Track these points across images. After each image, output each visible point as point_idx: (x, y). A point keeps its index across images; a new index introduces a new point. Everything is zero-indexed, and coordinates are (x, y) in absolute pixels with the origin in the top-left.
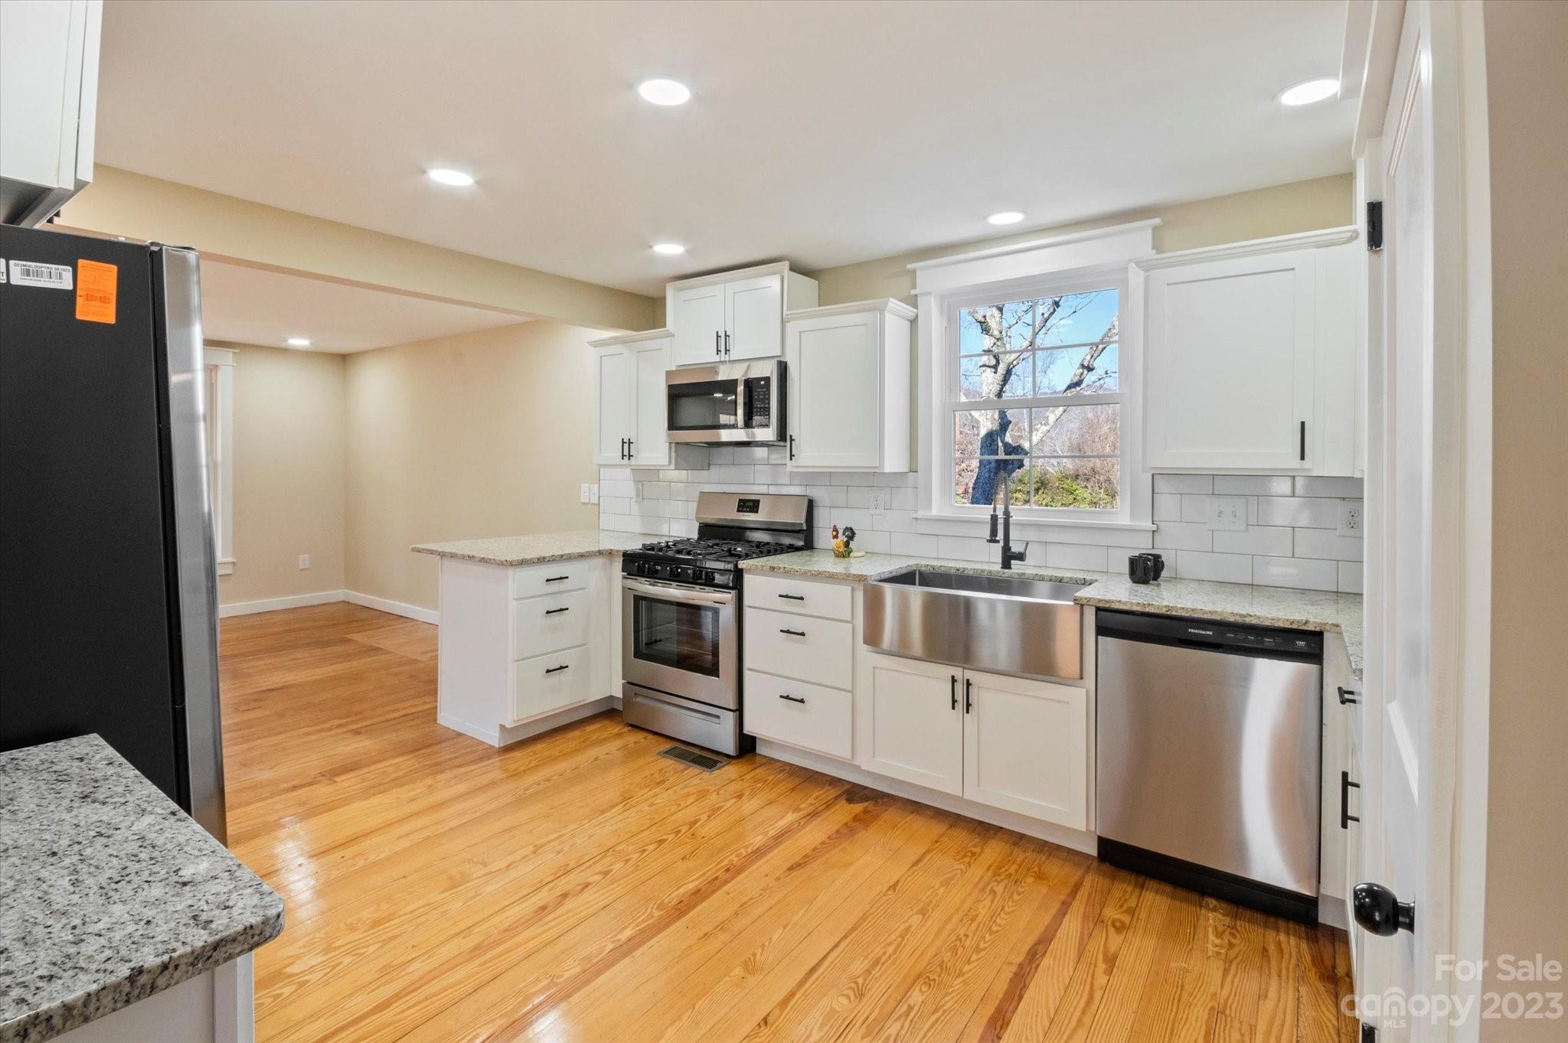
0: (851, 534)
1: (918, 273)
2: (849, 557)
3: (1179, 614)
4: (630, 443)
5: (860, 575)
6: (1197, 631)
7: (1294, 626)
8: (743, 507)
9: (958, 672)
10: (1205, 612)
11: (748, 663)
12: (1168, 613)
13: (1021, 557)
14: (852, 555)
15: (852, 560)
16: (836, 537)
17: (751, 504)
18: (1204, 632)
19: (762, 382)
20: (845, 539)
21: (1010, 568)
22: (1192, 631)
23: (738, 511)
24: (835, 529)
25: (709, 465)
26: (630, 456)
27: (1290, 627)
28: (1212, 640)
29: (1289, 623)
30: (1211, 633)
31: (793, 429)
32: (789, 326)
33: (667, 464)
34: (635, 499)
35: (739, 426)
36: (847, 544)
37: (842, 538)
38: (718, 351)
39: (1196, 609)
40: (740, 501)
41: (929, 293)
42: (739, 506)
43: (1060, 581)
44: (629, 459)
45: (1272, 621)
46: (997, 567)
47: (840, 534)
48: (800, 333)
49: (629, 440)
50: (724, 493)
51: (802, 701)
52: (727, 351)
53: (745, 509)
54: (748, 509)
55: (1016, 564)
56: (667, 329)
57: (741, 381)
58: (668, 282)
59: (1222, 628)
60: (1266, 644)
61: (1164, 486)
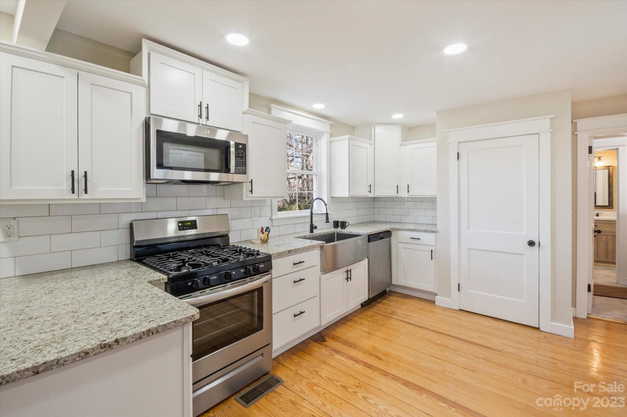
0: (268, 229)
1: (272, 109)
2: (267, 241)
8: (182, 226)
13: (316, 227)
16: (263, 233)
17: (189, 224)
19: (240, 146)
20: (267, 233)
23: (180, 229)
32: (246, 116)
33: (141, 197)
35: (231, 171)
40: (179, 222)
42: (179, 226)
47: (265, 231)
48: (252, 123)
52: (207, 118)
53: (185, 228)
54: (188, 228)
55: (314, 230)
56: (143, 79)
57: (232, 143)
58: (145, 38)
59: (384, 233)
60: (388, 235)
61: (332, 201)
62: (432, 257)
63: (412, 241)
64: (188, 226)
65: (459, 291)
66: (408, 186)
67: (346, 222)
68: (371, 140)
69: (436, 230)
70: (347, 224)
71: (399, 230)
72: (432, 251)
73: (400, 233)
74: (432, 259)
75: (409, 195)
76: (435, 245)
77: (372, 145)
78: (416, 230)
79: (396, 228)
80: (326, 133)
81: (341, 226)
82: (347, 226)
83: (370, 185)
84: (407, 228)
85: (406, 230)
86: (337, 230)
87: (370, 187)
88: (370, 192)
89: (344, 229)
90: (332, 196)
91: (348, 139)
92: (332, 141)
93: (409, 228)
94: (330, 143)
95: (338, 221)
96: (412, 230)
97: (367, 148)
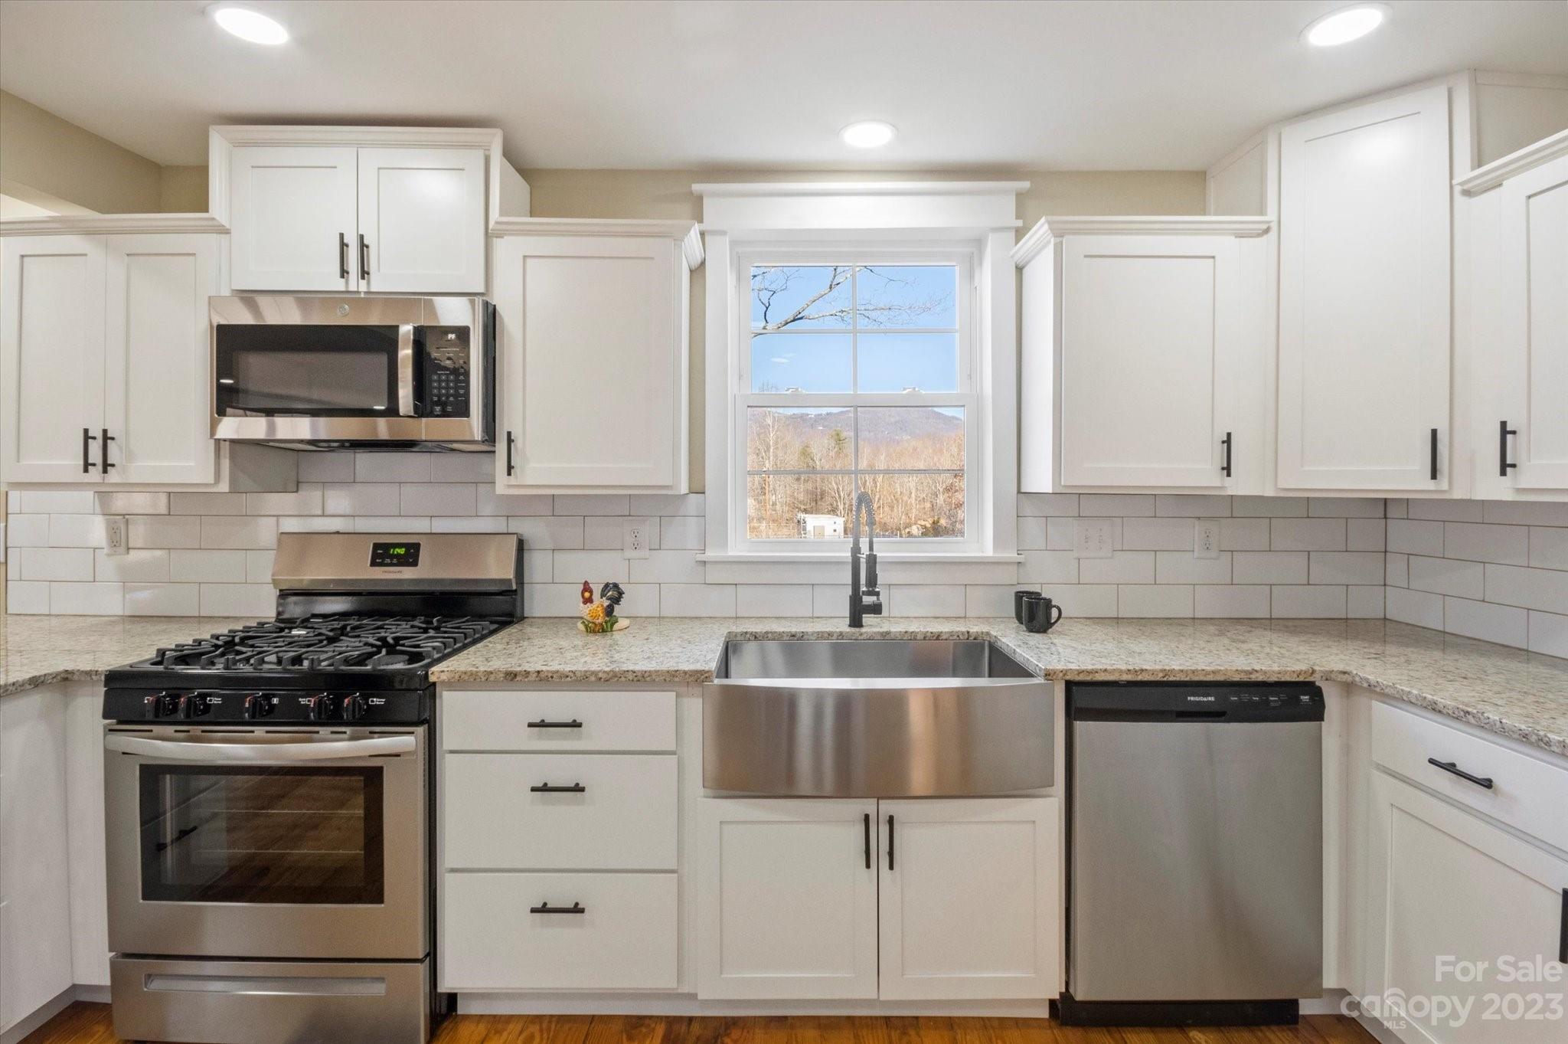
0: (615, 594)
1: (706, 201)
2: (612, 631)
3: (1178, 679)
4: (106, 438)
5: (697, 672)
6: (1197, 699)
7: (1301, 679)
8: (383, 556)
9: (869, 806)
10: (1207, 673)
11: (449, 855)
12: (1165, 679)
13: (876, 609)
14: (616, 627)
15: (617, 635)
16: (588, 601)
17: (402, 551)
18: (1205, 699)
19: (452, 336)
20: (607, 603)
21: (860, 625)
22: (1192, 699)
23: (373, 564)
24: (587, 588)
25: (298, 483)
26: (106, 466)
27: (1297, 680)
28: (1216, 708)
29: (1295, 675)
30: (1212, 699)
31: (509, 420)
32: (500, 246)
33: (212, 482)
34: (105, 551)
35: (402, 411)
36: (609, 611)
37: (600, 602)
38: (344, 273)
39: (1197, 670)
40: (376, 546)
41: (723, 233)
42: (375, 556)
43: (938, 638)
44: (105, 471)
45: (1279, 675)
46: (843, 626)
47: (596, 595)
48: (525, 257)
49: (105, 432)
50: (338, 533)
51: (577, 909)
52: (364, 273)
53: (388, 561)
54: (395, 561)
55: (867, 619)
56: (210, 217)
57: (406, 330)
58: (213, 124)
59: (1225, 690)
60: (1272, 704)
61: (1028, 509)
64: (398, 556)
66: (1505, 432)
67: (1049, 601)
70: (1054, 613)
71: (1373, 690)
73: (1383, 712)
77: (1267, 231)
78: (1470, 717)
79: (1367, 680)
80: (990, 235)
81: (1027, 616)
82: (1053, 621)
83: (1225, 439)
84: (1415, 692)
85: (1411, 702)
86: (994, 633)
87: (1226, 444)
88: (1227, 470)
89: (1038, 632)
90: (1023, 491)
91: (1051, 235)
92: (1022, 263)
93: (1425, 698)
94: (1019, 270)
95: (1032, 593)
96: (1445, 711)
97: (1213, 255)
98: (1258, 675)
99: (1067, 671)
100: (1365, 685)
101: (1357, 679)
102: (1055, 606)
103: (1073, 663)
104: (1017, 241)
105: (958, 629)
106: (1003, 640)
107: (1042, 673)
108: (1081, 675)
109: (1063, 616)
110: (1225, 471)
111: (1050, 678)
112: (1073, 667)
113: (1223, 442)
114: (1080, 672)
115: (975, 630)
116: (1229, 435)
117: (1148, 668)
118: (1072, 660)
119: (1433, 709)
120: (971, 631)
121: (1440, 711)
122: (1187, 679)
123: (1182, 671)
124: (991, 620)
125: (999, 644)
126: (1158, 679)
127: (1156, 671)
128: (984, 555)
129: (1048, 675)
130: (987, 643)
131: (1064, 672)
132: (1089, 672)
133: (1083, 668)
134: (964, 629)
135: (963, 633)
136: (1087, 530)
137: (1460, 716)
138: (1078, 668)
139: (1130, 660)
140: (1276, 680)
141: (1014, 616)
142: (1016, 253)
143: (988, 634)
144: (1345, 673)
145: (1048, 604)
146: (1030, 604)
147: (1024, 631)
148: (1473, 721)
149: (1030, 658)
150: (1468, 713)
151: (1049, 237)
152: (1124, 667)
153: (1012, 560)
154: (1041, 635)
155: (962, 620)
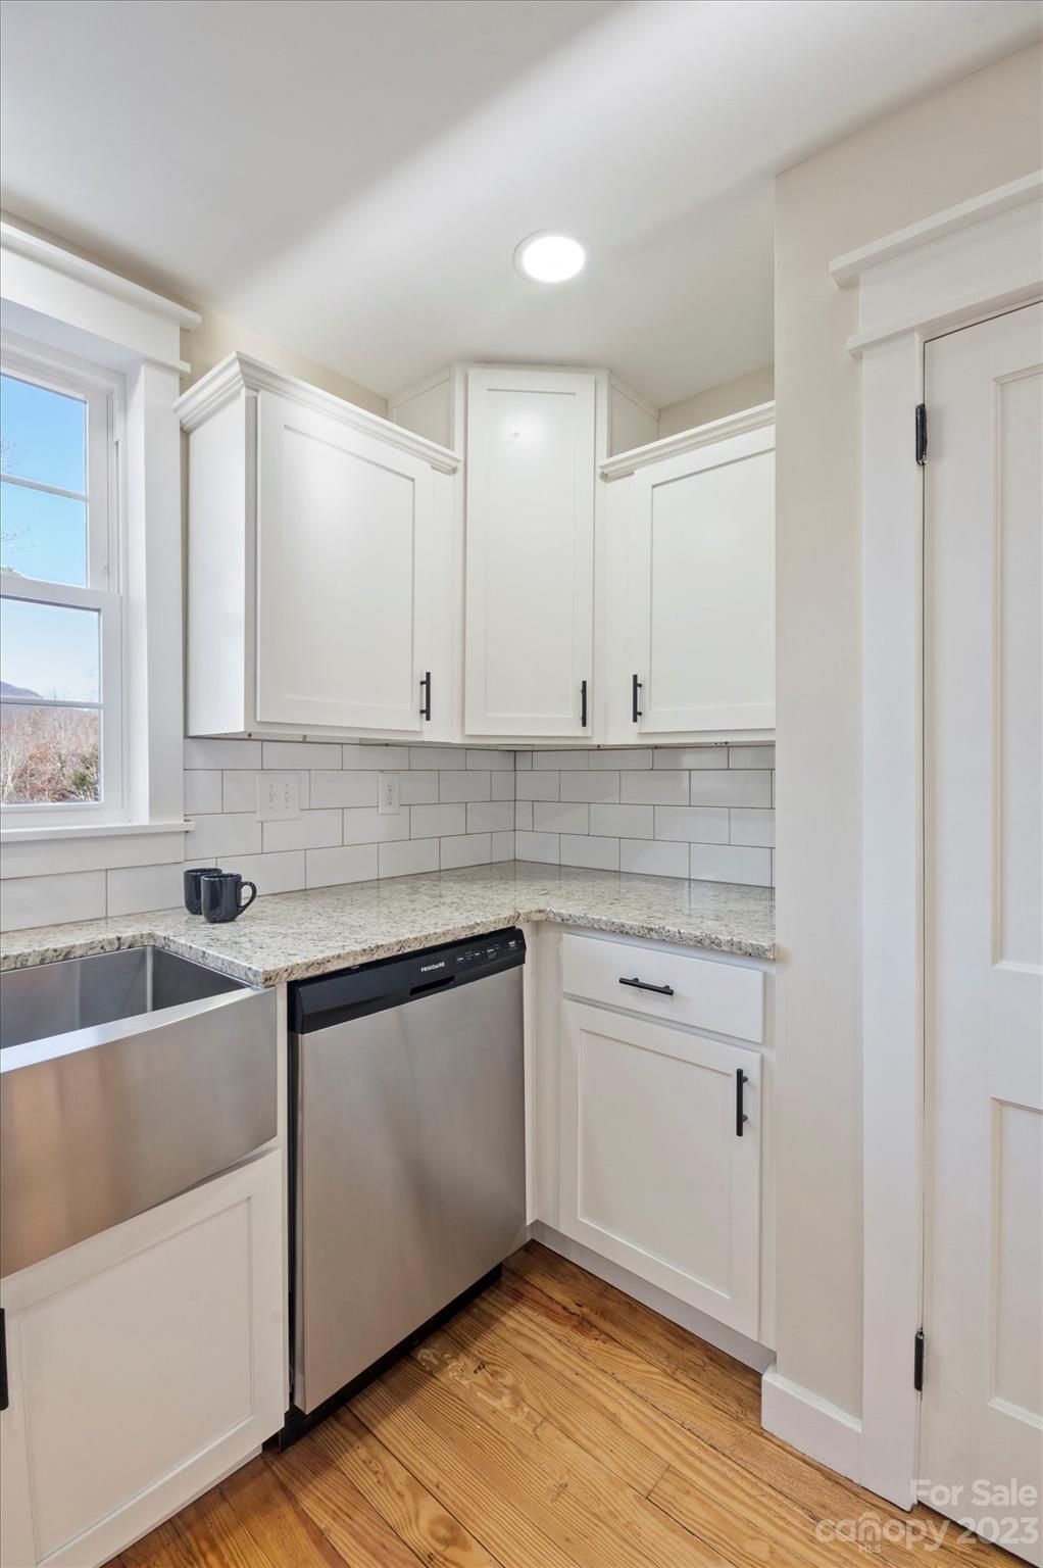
3: (413, 950)
7: (510, 924)
10: (438, 936)
12: (400, 952)
27: (507, 926)
28: (443, 976)
29: (507, 922)
30: (442, 964)
39: (429, 935)
45: (495, 925)
59: (452, 951)
60: (490, 957)
61: (199, 758)
62: (741, 1119)
63: (629, 997)
65: (919, 1385)
66: (636, 685)
67: (238, 877)
68: (449, 445)
69: (766, 945)
70: (246, 892)
71: (566, 924)
72: (741, 1078)
73: (573, 943)
74: (740, 1133)
75: (641, 734)
76: (760, 1041)
77: (454, 470)
78: (653, 933)
79: (560, 915)
80: (143, 368)
81: (208, 901)
82: (243, 903)
83: (425, 679)
84: (604, 918)
85: (601, 929)
86: (160, 933)
87: (425, 686)
88: (427, 712)
89: (224, 921)
90: (191, 734)
91: (242, 382)
92: (191, 423)
93: (614, 923)
94: (185, 433)
95: (209, 870)
96: (631, 932)
97: (413, 477)
98: (479, 928)
99: (293, 968)
100: (559, 920)
101: (551, 916)
102: (246, 884)
103: (294, 955)
104: (182, 390)
105: (100, 937)
106: (182, 941)
107: (260, 979)
108: (311, 969)
109: (258, 894)
110: (425, 715)
111: (271, 983)
112: (298, 960)
113: (422, 683)
114: (309, 966)
115: (130, 934)
116: (428, 674)
117: (383, 943)
118: (292, 952)
119: (622, 932)
120: (124, 935)
121: (627, 933)
122: (421, 947)
123: (416, 939)
124: (148, 915)
125: (173, 948)
126: (394, 954)
127: (390, 944)
128: (134, 824)
129: (269, 979)
130: (149, 949)
131: (289, 970)
132: (319, 964)
133: (313, 959)
134: (112, 936)
135: (110, 942)
136: (271, 786)
137: (644, 935)
138: (306, 960)
139: (358, 937)
140: (492, 930)
141: (184, 904)
142: (182, 405)
143: (151, 936)
144: (540, 911)
145: (237, 882)
146: (212, 885)
147: (203, 923)
148: (656, 936)
149: (234, 960)
150: (652, 929)
151: (239, 385)
152: (358, 948)
153: (179, 829)
154: (230, 924)
155: (102, 923)
